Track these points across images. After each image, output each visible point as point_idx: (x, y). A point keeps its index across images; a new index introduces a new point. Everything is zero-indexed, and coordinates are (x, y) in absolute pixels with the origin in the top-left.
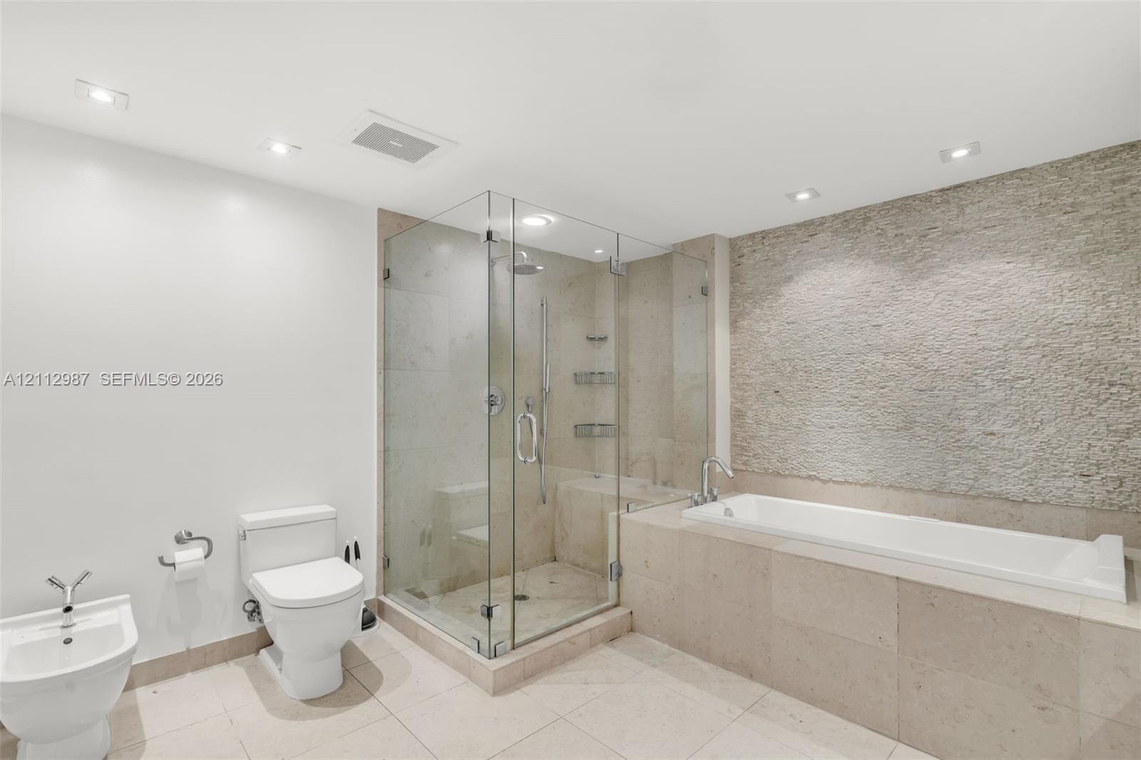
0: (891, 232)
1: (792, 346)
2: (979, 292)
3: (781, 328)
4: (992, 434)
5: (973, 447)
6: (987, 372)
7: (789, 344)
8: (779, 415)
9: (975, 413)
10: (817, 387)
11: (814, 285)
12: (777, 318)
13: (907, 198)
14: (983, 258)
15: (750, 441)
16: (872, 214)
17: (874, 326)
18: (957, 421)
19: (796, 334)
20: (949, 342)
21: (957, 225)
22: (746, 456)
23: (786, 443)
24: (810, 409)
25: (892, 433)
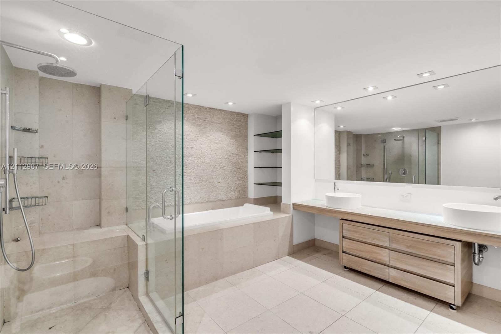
0: (196, 116)
1: (161, 151)
2: (217, 141)
3: (156, 143)
4: (219, 182)
5: (216, 187)
6: (218, 165)
7: (159, 150)
8: (155, 181)
9: (216, 177)
10: (171, 169)
11: (170, 127)
12: (154, 138)
13: (201, 106)
14: (218, 132)
15: (140, 194)
16: (191, 107)
17: (191, 147)
18: (212, 179)
19: (163, 146)
20: (210, 155)
21: (213, 120)
22: (139, 202)
23: (158, 193)
24: (168, 178)
25: (196, 185)
